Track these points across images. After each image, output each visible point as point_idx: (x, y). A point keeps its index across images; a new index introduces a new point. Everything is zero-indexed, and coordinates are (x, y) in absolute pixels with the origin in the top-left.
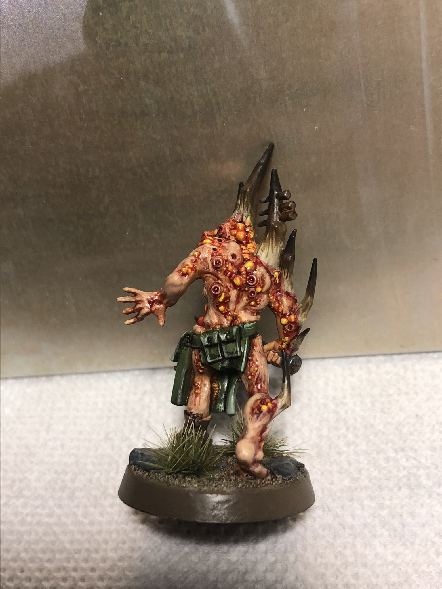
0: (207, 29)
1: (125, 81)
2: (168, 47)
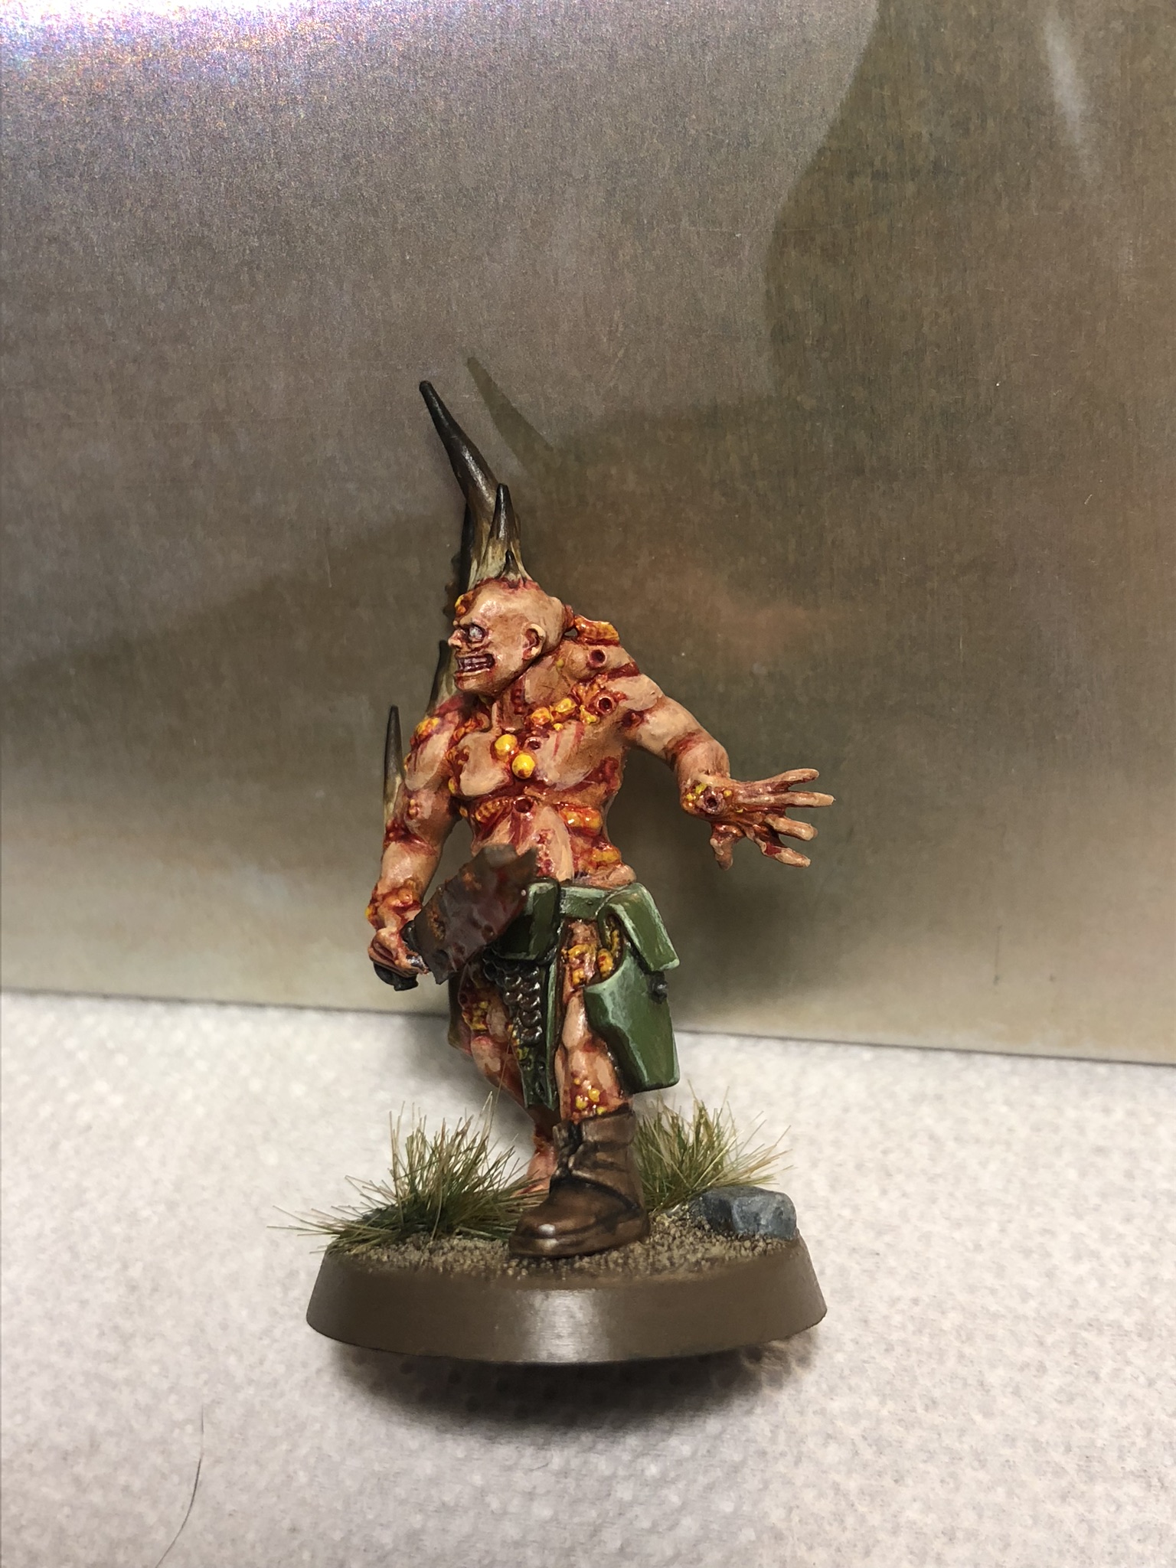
0: (990, 123)
1: (748, 243)
2: (877, 162)
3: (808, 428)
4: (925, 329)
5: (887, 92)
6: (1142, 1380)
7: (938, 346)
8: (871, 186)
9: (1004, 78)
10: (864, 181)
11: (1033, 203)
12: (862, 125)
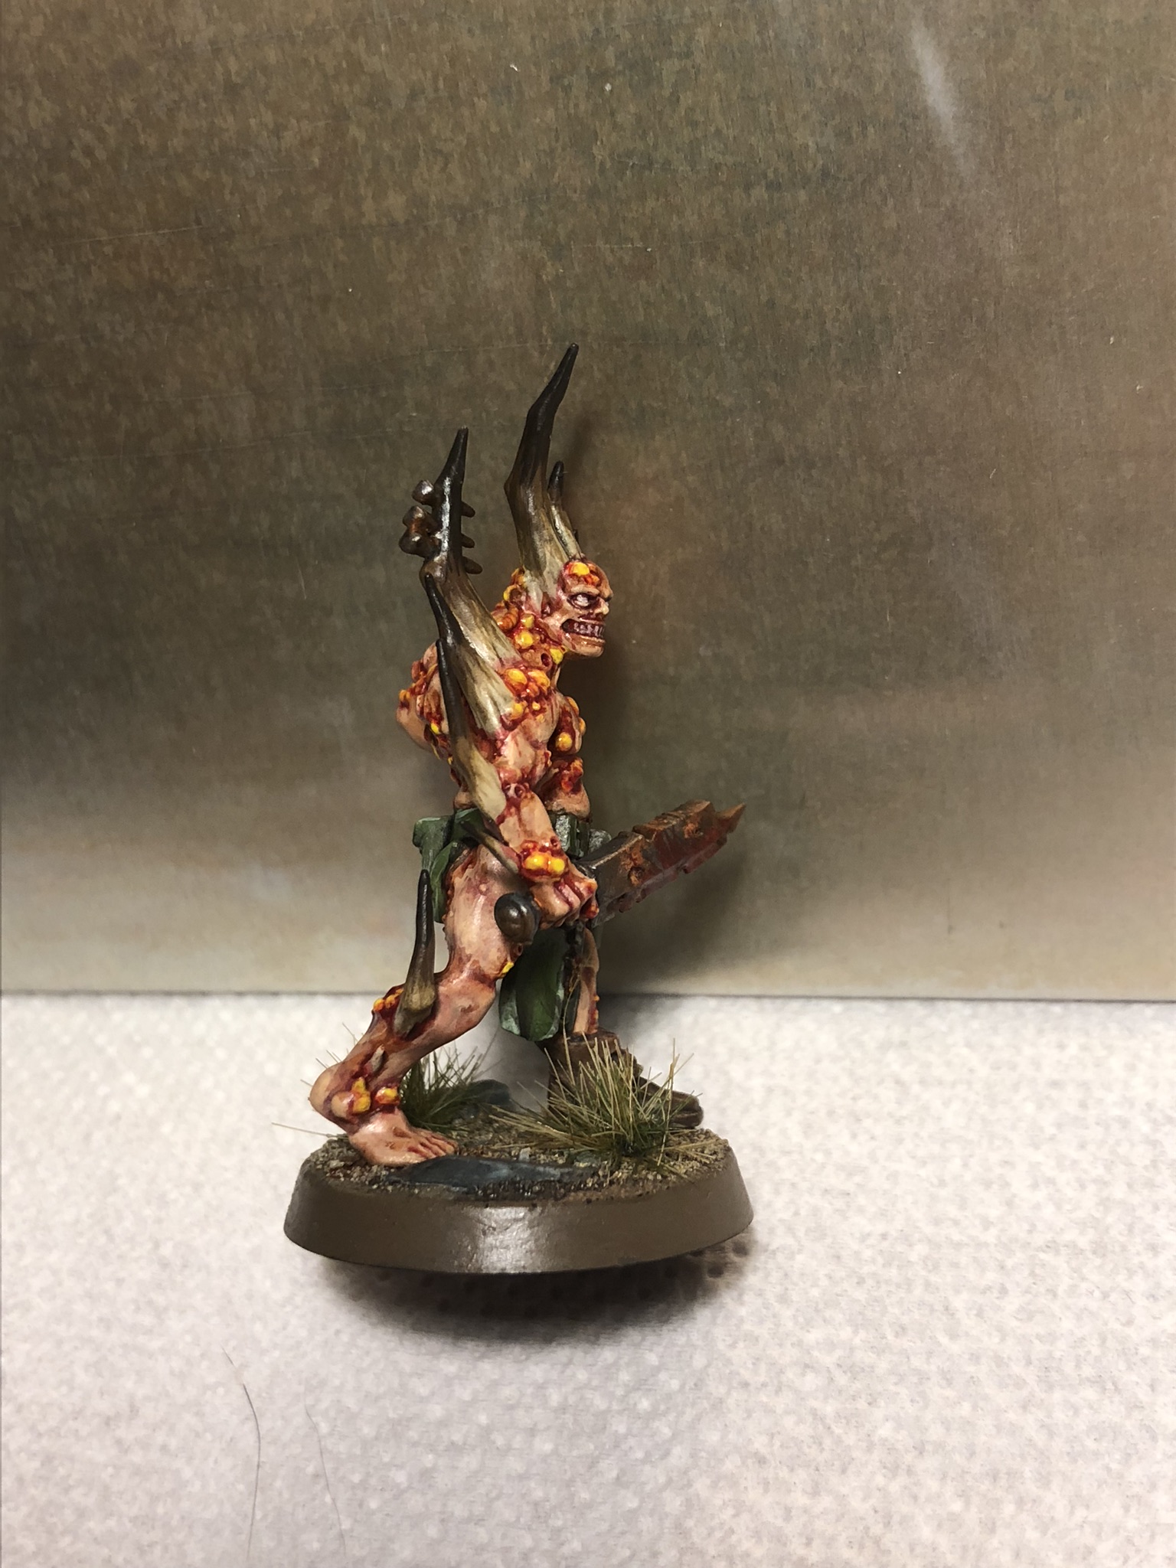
0: (871, 130)
1: (658, 255)
2: (771, 175)
3: (729, 423)
4: (828, 326)
5: (773, 107)
6: (1097, 1294)
7: (841, 340)
8: (766, 196)
9: (878, 88)
10: (759, 192)
11: (917, 202)
12: (753, 140)
